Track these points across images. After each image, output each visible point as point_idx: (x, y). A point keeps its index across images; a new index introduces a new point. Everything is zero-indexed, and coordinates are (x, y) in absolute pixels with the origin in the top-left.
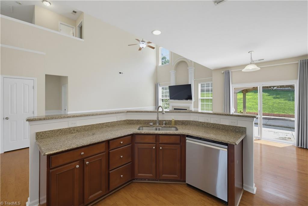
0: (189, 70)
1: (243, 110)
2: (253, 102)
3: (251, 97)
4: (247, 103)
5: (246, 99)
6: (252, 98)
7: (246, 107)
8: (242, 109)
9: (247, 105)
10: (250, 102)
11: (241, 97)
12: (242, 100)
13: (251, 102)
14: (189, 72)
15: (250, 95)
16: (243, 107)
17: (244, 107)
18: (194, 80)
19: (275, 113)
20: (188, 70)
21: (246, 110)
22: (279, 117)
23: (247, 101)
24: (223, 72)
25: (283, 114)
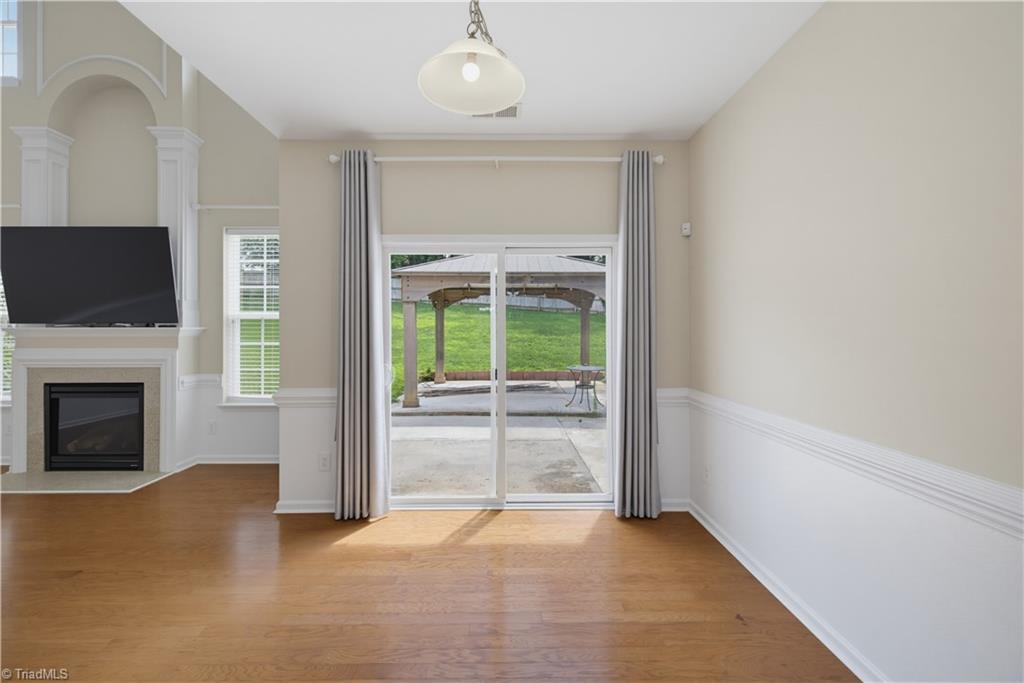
0: (161, 143)
1: (436, 364)
2: (462, 339)
3: (457, 324)
4: (446, 344)
5: (445, 329)
6: (458, 327)
7: (446, 355)
8: (434, 360)
9: (446, 348)
10: (454, 339)
11: (430, 325)
12: (434, 332)
13: (457, 339)
14: (161, 156)
15: (454, 319)
16: (434, 355)
17: (440, 356)
18: (198, 207)
19: (515, 370)
20: (155, 140)
21: (445, 365)
22: (524, 379)
23: (446, 334)
24: (333, 158)
25: (530, 370)
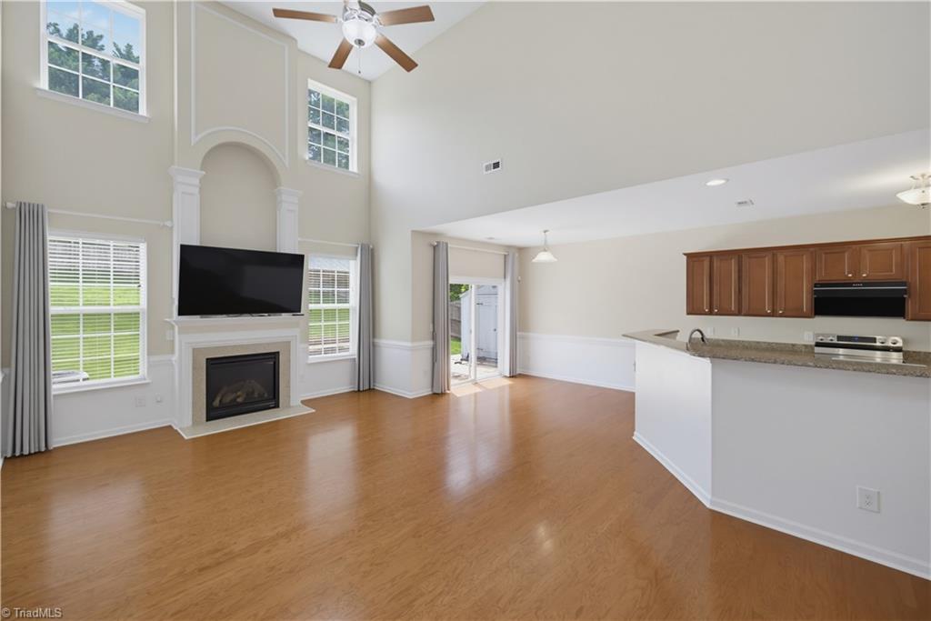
18: (298, 239)
24: (435, 243)
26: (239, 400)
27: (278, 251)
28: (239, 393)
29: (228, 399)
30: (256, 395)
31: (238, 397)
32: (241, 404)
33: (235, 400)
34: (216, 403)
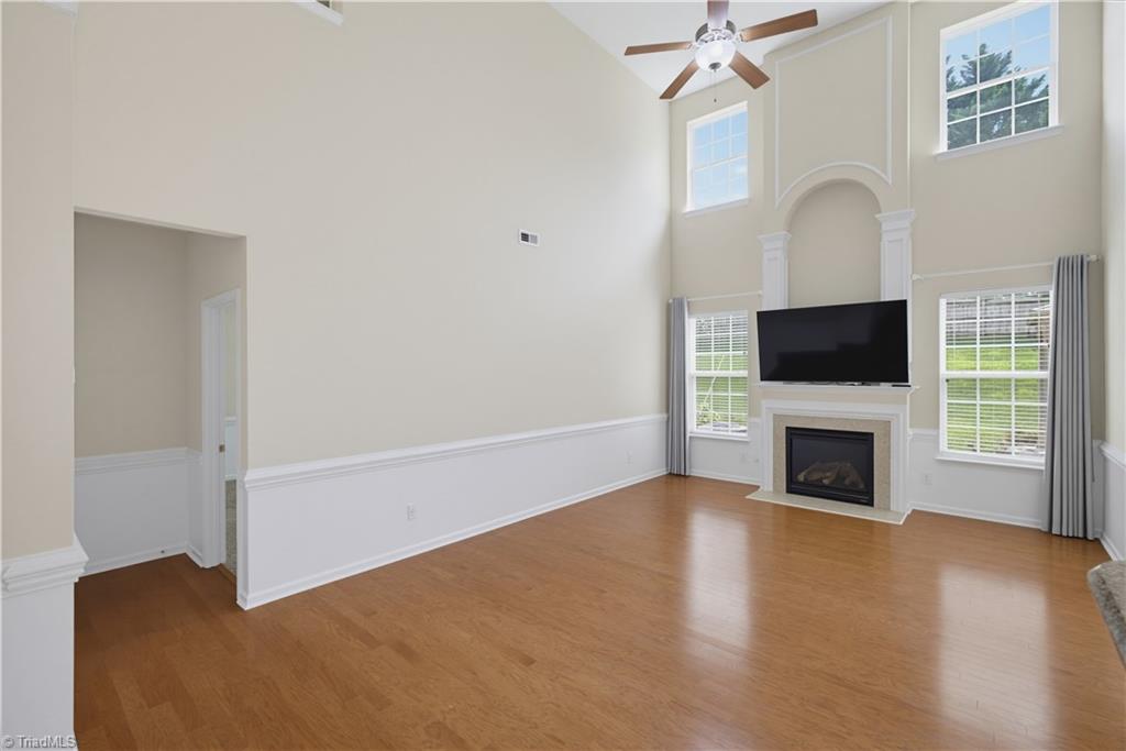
0: (885, 226)
14: (885, 236)
18: (913, 277)
20: (880, 225)
26: (826, 482)
27: (882, 300)
28: (828, 474)
29: (815, 476)
30: (847, 482)
31: (825, 478)
32: (827, 487)
33: (821, 480)
34: (801, 478)
